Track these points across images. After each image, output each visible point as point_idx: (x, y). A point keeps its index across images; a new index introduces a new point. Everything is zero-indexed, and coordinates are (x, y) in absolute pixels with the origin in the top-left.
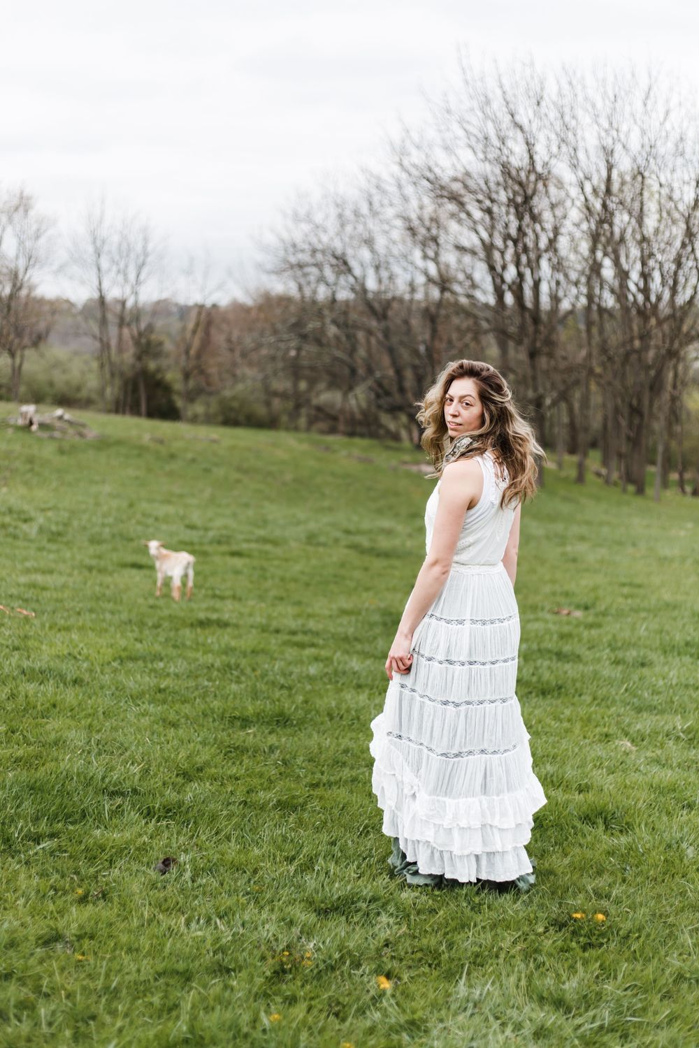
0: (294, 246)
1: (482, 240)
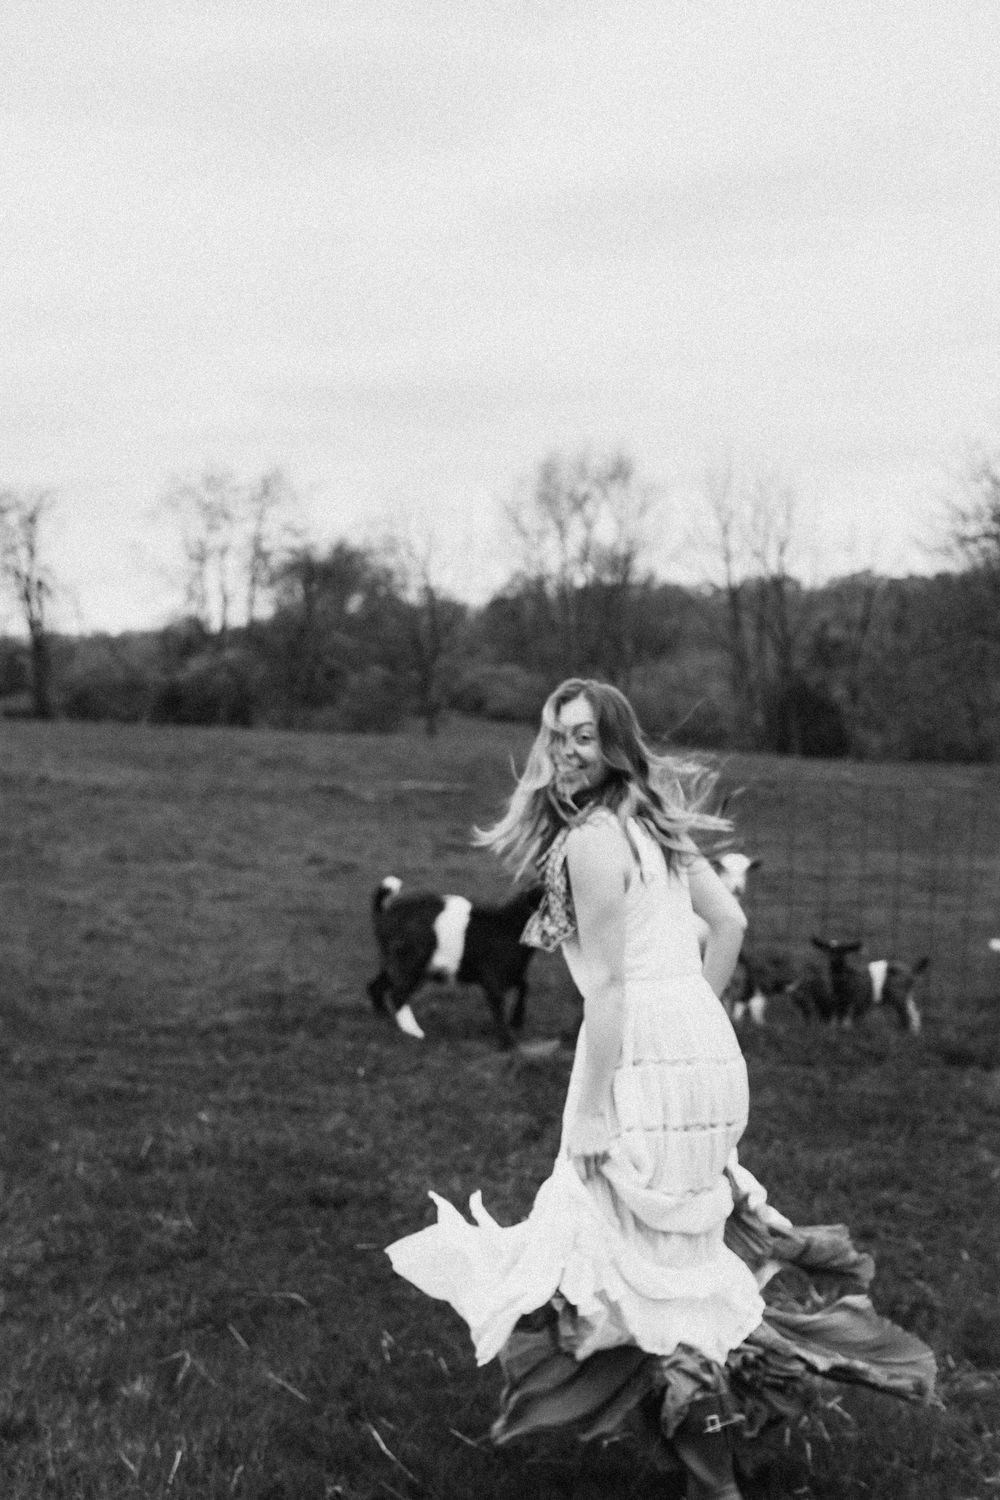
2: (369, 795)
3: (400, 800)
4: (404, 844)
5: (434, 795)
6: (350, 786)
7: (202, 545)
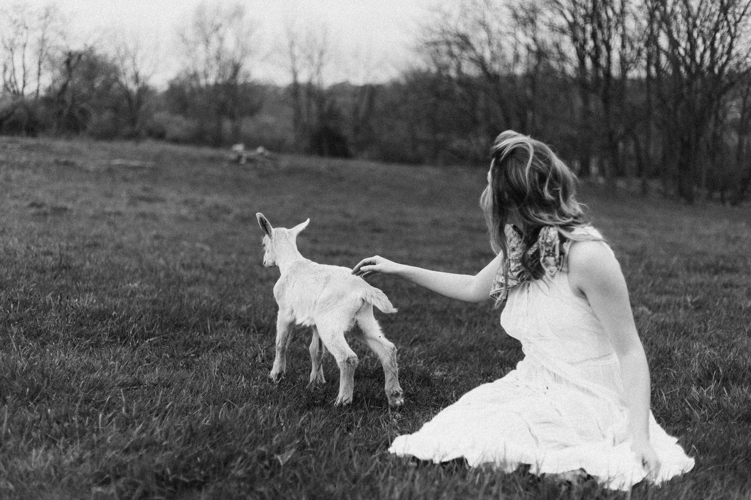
0: (429, 29)
1: (568, 21)
2: (91, 167)
3: (110, 171)
4: (110, 196)
5: (134, 168)
6: (79, 162)
7: (12, 42)
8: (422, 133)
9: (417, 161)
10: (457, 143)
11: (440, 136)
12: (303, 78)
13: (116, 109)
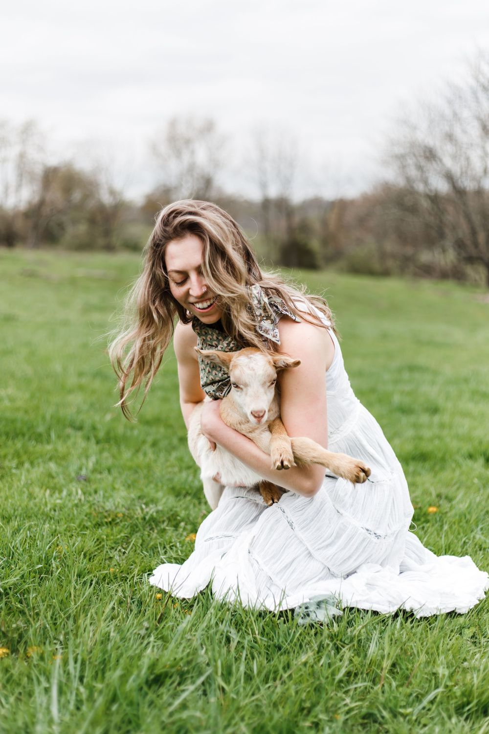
3: (73, 281)
8: (390, 246)
9: (385, 273)
10: (425, 257)
11: (409, 250)
12: (273, 192)
13: (92, 221)
